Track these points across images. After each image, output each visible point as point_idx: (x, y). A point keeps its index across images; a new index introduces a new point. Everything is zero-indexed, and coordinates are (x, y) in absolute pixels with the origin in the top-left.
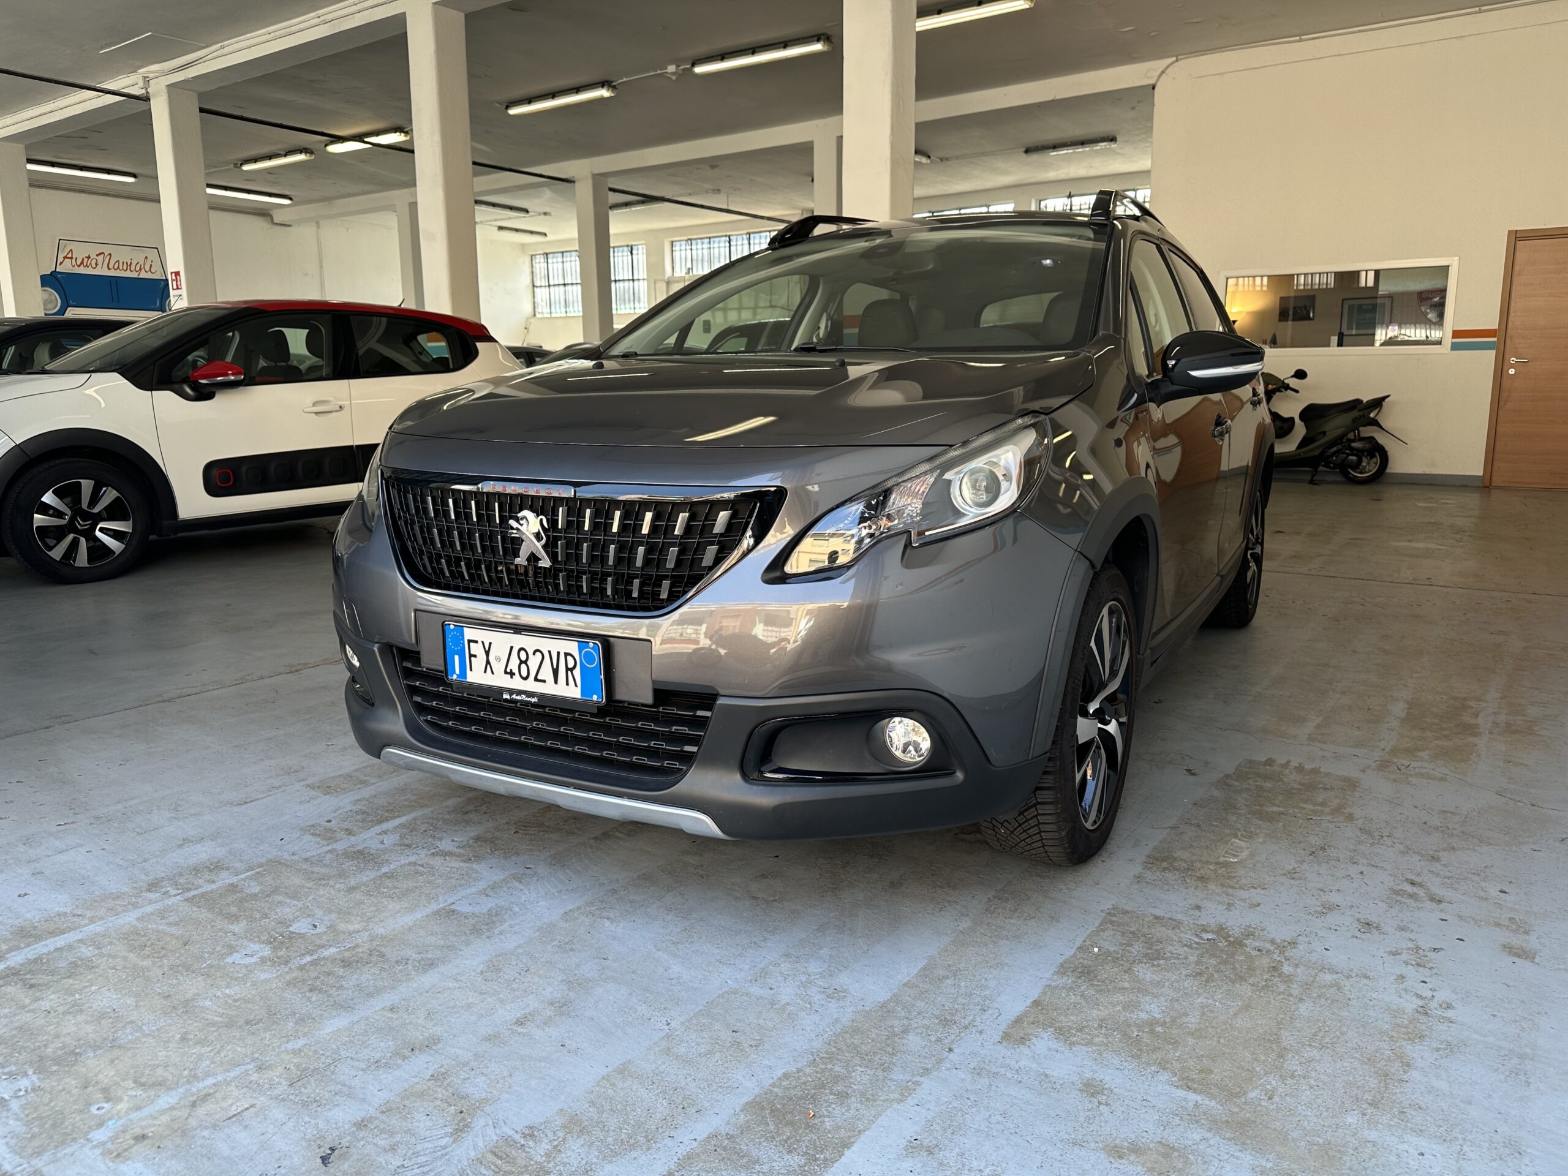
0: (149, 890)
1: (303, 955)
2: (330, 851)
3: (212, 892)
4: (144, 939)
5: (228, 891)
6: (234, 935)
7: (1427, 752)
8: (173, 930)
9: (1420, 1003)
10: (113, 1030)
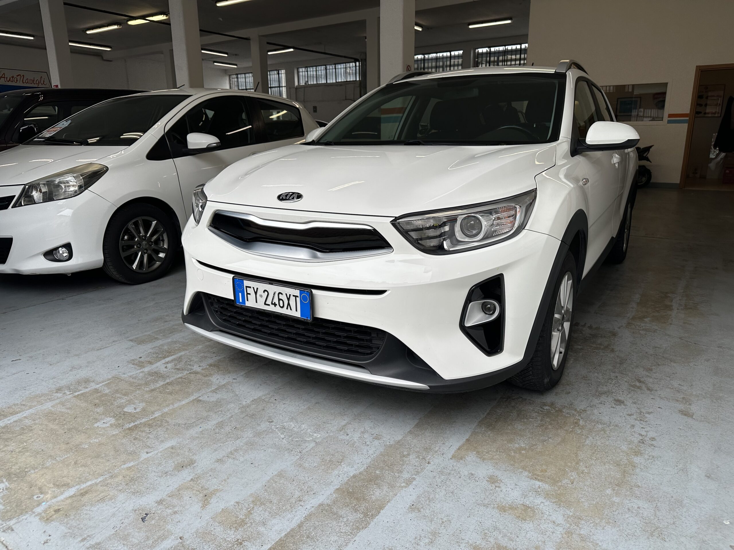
0: (57, 392)
1: (130, 422)
2: (142, 372)
3: (86, 393)
4: (55, 416)
5: (94, 392)
6: (98, 413)
7: (649, 319)
8: (69, 411)
9: (641, 438)
10: (42, 460)
